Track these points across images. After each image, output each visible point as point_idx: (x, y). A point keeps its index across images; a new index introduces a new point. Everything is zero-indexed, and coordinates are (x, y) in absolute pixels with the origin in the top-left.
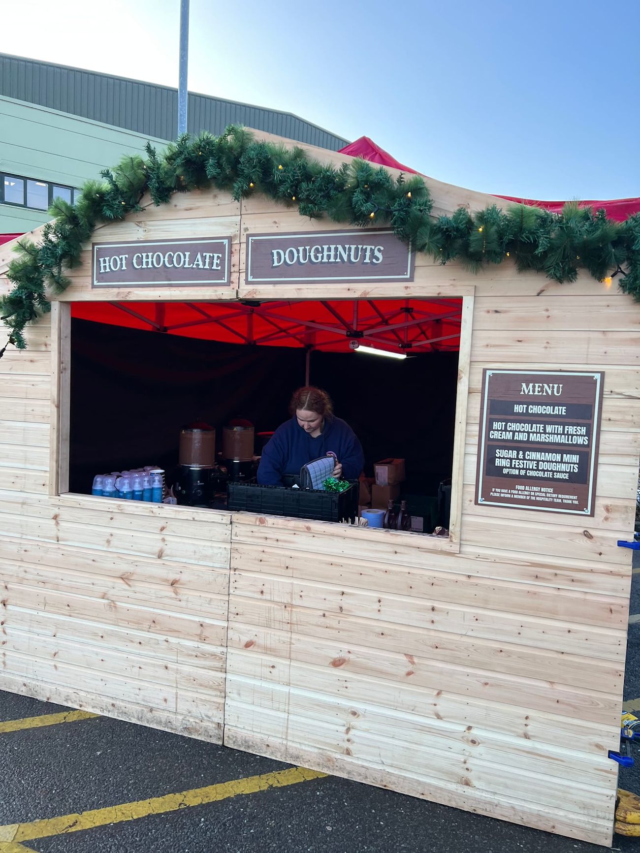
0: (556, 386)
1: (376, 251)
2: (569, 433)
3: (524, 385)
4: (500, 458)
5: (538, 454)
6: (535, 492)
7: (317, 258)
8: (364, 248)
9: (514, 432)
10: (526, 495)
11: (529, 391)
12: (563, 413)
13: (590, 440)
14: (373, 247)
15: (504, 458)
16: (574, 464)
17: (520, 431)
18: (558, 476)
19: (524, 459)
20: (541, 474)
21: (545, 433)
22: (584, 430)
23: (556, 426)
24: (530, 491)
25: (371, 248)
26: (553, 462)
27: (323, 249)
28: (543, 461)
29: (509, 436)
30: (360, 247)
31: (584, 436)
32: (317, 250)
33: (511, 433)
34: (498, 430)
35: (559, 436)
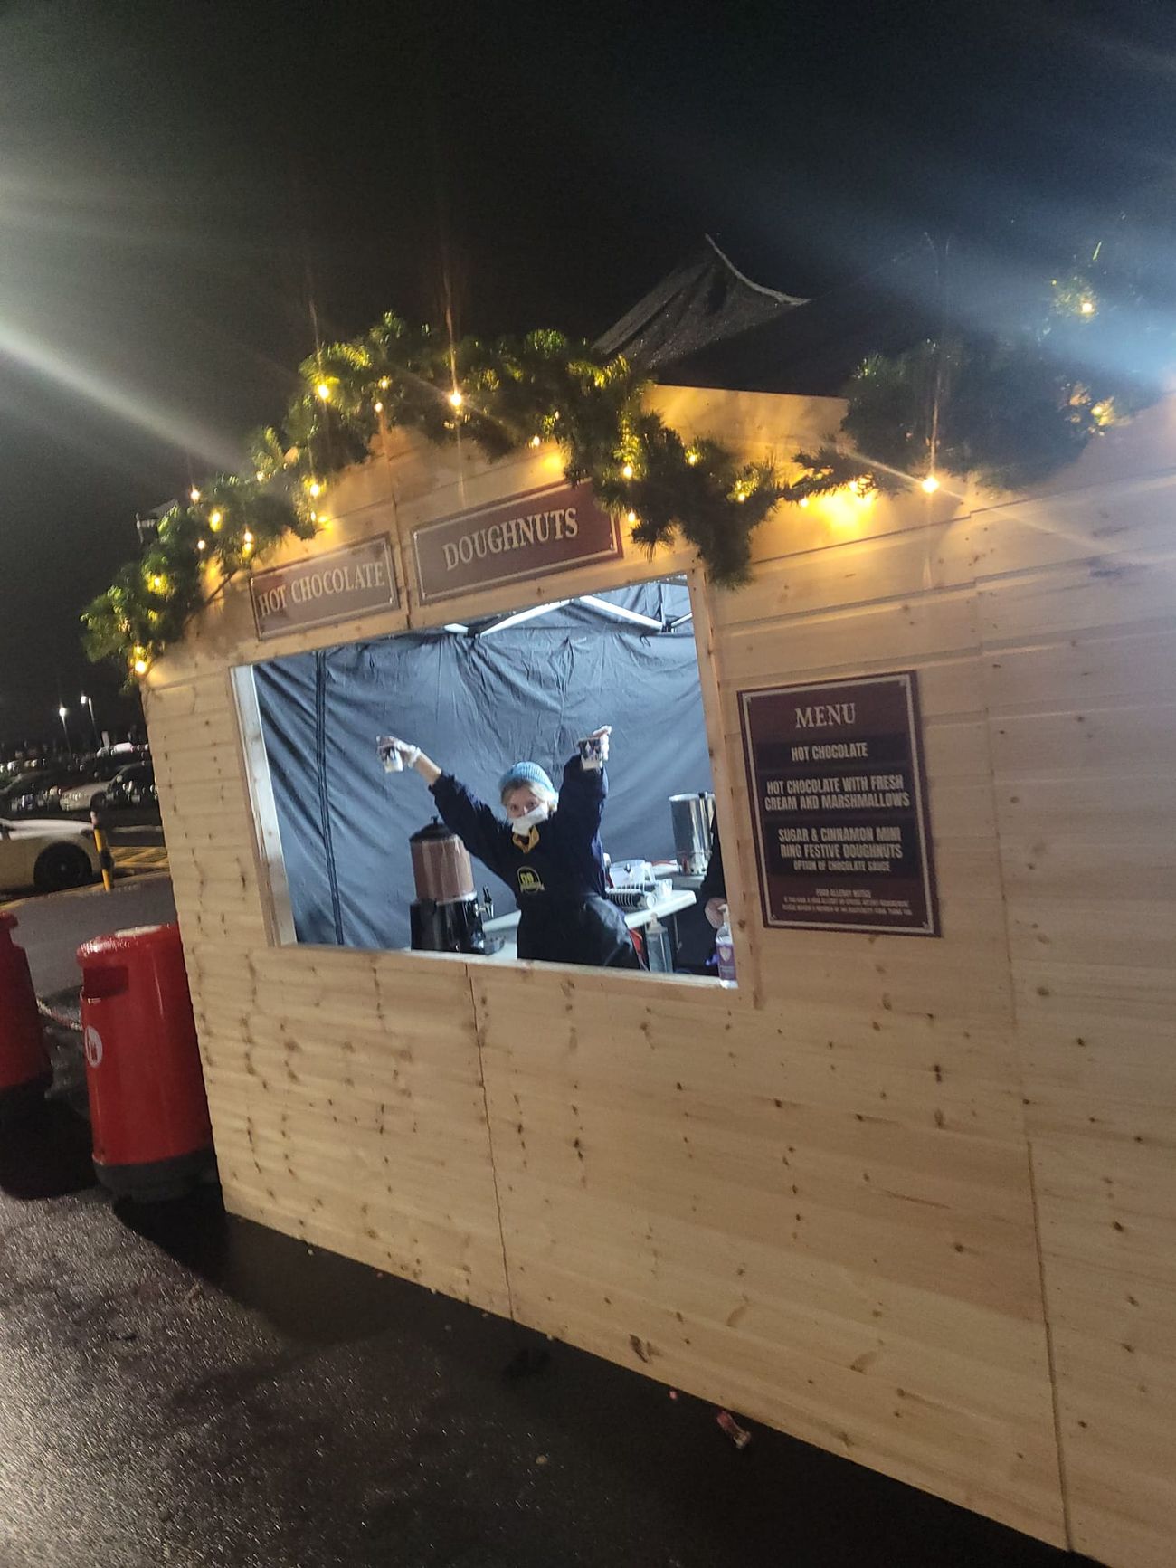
0: (845, 706)
1: (568, 519)
2: (879, 788)
3: (799, 712)
4: (786, 843)
5: (839, 831)
6: (844, 898)
7: (497, 547)
8: (552, 515)
9: (798, 796)
10: (832, 905)
11: (808, 722)
12: (865, 755)
13: (912, 798)
14: (562, 512)
15: (791, 843)
16: (895, 843)
17: (806, 794)
18: (874, 867)
19: (821, 842)
20: (847, 866)
21: (843, 792)
22: (898, 781)
23: (858, 779)
24: (838, 898)
25: (560, 515)
26: (862, 843)
27: (501, 529)
28: (849, 843)
29: (791, 804)
30: (546, 515)
31: (902, 791)
32: (495, 535)
33: (794, 799)
34: (775, 796)
35: (864, 795)
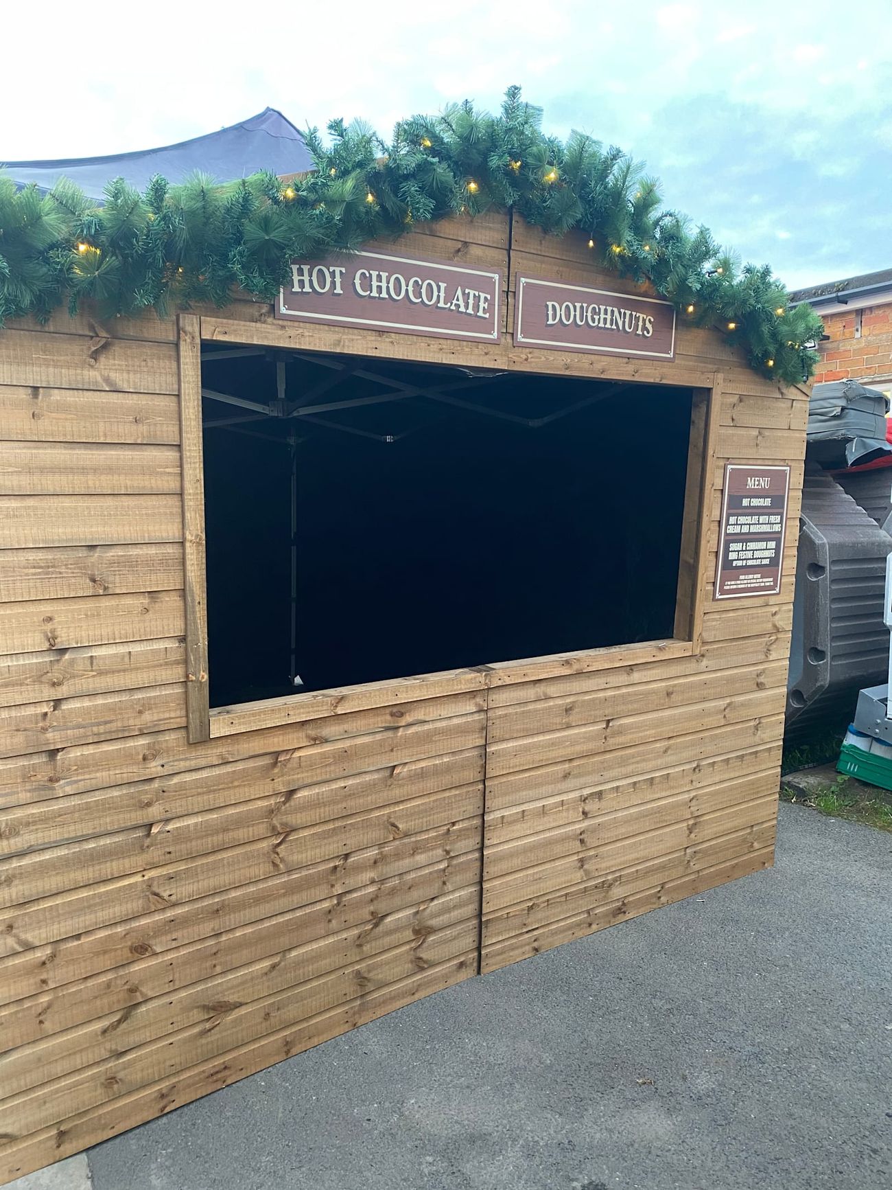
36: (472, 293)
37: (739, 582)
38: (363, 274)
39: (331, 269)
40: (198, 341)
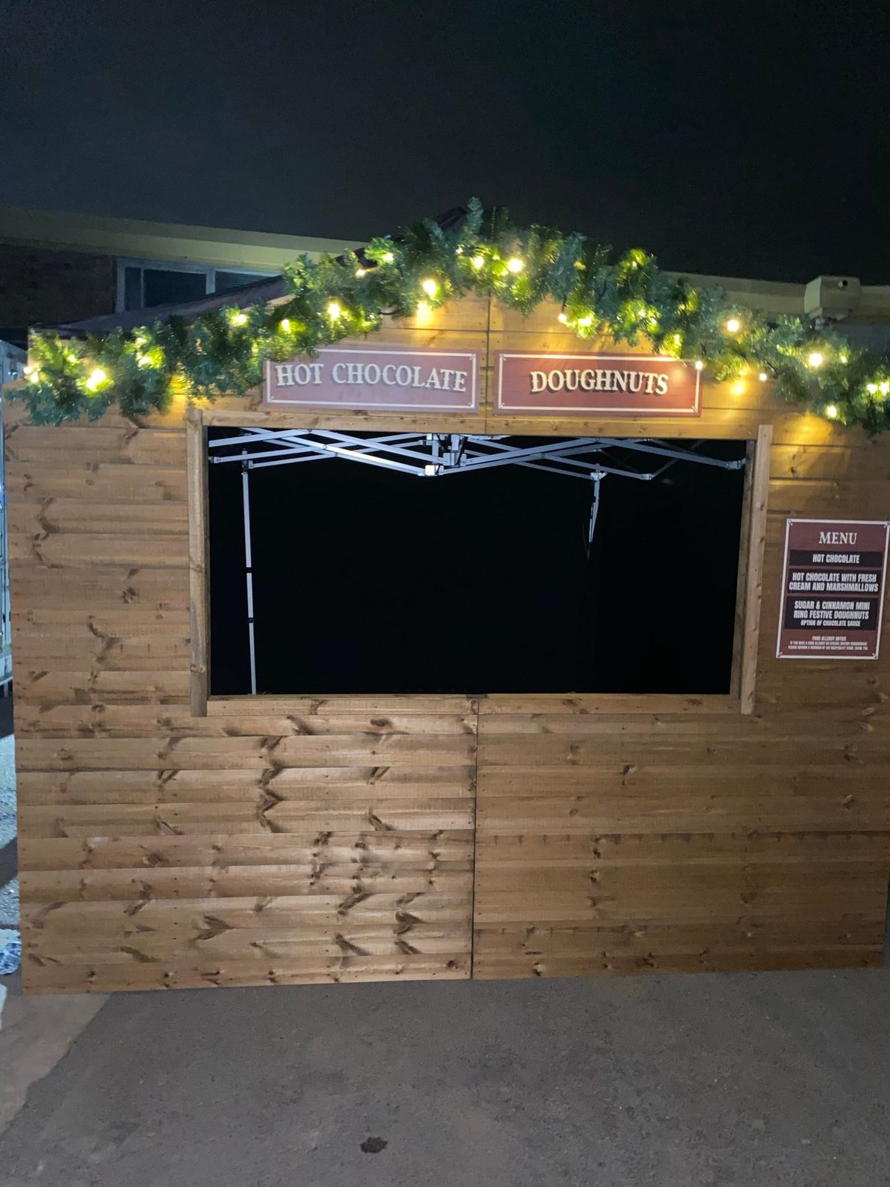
36: (447, 372)
37: (810, 643)
38: (340, 367)
39: (312, 365)
40: (200, 427)
